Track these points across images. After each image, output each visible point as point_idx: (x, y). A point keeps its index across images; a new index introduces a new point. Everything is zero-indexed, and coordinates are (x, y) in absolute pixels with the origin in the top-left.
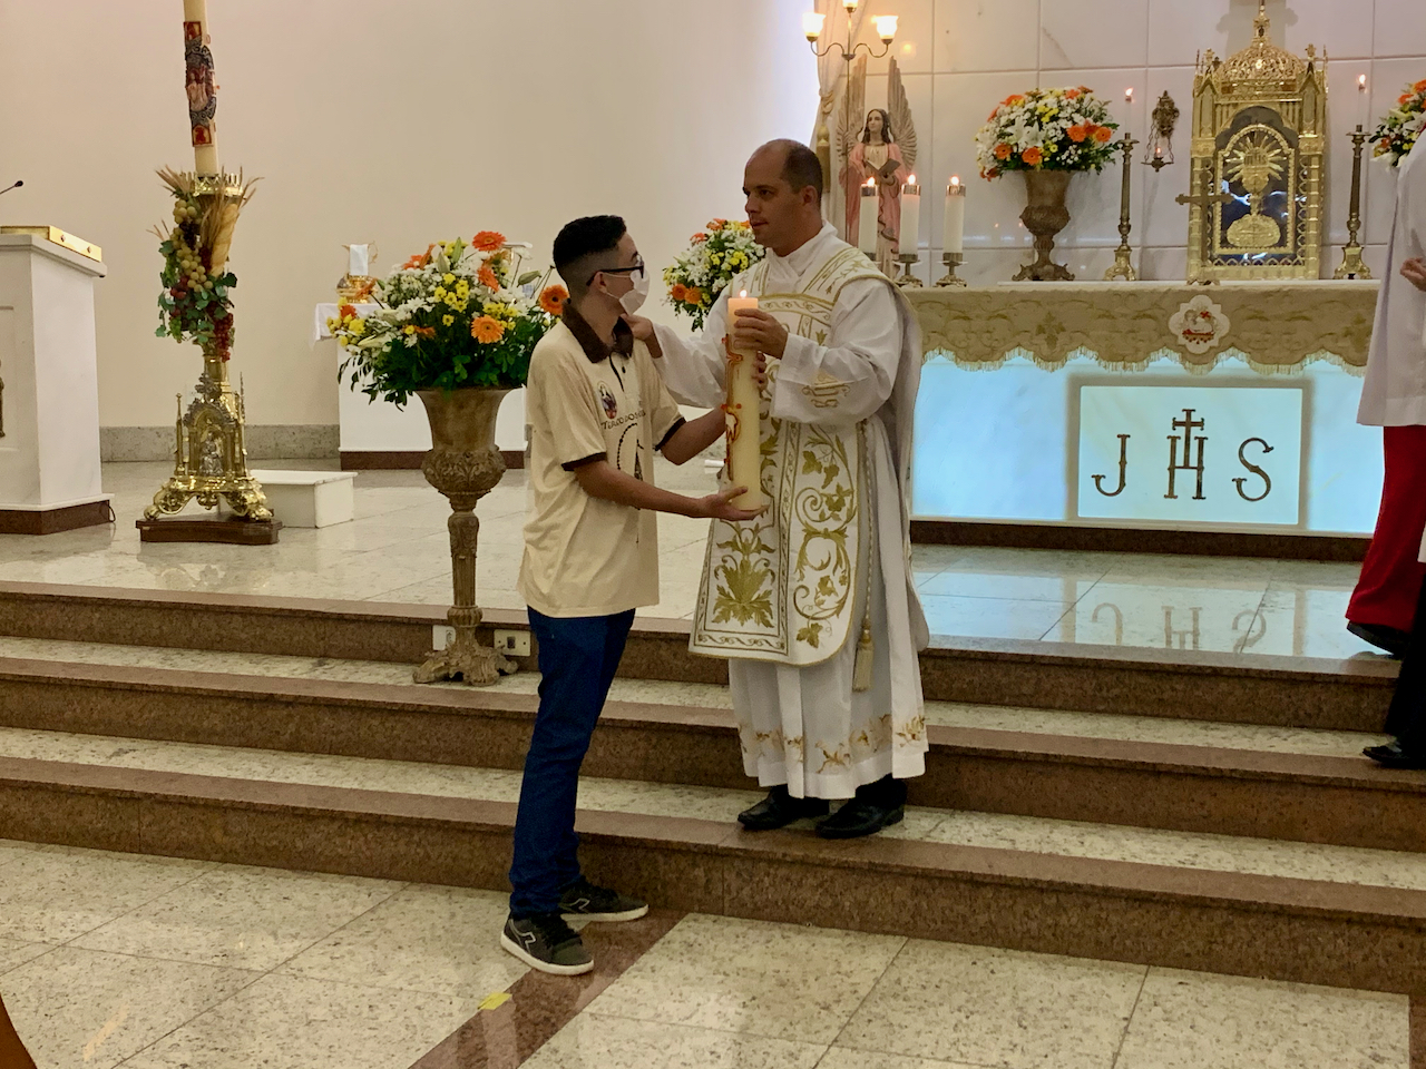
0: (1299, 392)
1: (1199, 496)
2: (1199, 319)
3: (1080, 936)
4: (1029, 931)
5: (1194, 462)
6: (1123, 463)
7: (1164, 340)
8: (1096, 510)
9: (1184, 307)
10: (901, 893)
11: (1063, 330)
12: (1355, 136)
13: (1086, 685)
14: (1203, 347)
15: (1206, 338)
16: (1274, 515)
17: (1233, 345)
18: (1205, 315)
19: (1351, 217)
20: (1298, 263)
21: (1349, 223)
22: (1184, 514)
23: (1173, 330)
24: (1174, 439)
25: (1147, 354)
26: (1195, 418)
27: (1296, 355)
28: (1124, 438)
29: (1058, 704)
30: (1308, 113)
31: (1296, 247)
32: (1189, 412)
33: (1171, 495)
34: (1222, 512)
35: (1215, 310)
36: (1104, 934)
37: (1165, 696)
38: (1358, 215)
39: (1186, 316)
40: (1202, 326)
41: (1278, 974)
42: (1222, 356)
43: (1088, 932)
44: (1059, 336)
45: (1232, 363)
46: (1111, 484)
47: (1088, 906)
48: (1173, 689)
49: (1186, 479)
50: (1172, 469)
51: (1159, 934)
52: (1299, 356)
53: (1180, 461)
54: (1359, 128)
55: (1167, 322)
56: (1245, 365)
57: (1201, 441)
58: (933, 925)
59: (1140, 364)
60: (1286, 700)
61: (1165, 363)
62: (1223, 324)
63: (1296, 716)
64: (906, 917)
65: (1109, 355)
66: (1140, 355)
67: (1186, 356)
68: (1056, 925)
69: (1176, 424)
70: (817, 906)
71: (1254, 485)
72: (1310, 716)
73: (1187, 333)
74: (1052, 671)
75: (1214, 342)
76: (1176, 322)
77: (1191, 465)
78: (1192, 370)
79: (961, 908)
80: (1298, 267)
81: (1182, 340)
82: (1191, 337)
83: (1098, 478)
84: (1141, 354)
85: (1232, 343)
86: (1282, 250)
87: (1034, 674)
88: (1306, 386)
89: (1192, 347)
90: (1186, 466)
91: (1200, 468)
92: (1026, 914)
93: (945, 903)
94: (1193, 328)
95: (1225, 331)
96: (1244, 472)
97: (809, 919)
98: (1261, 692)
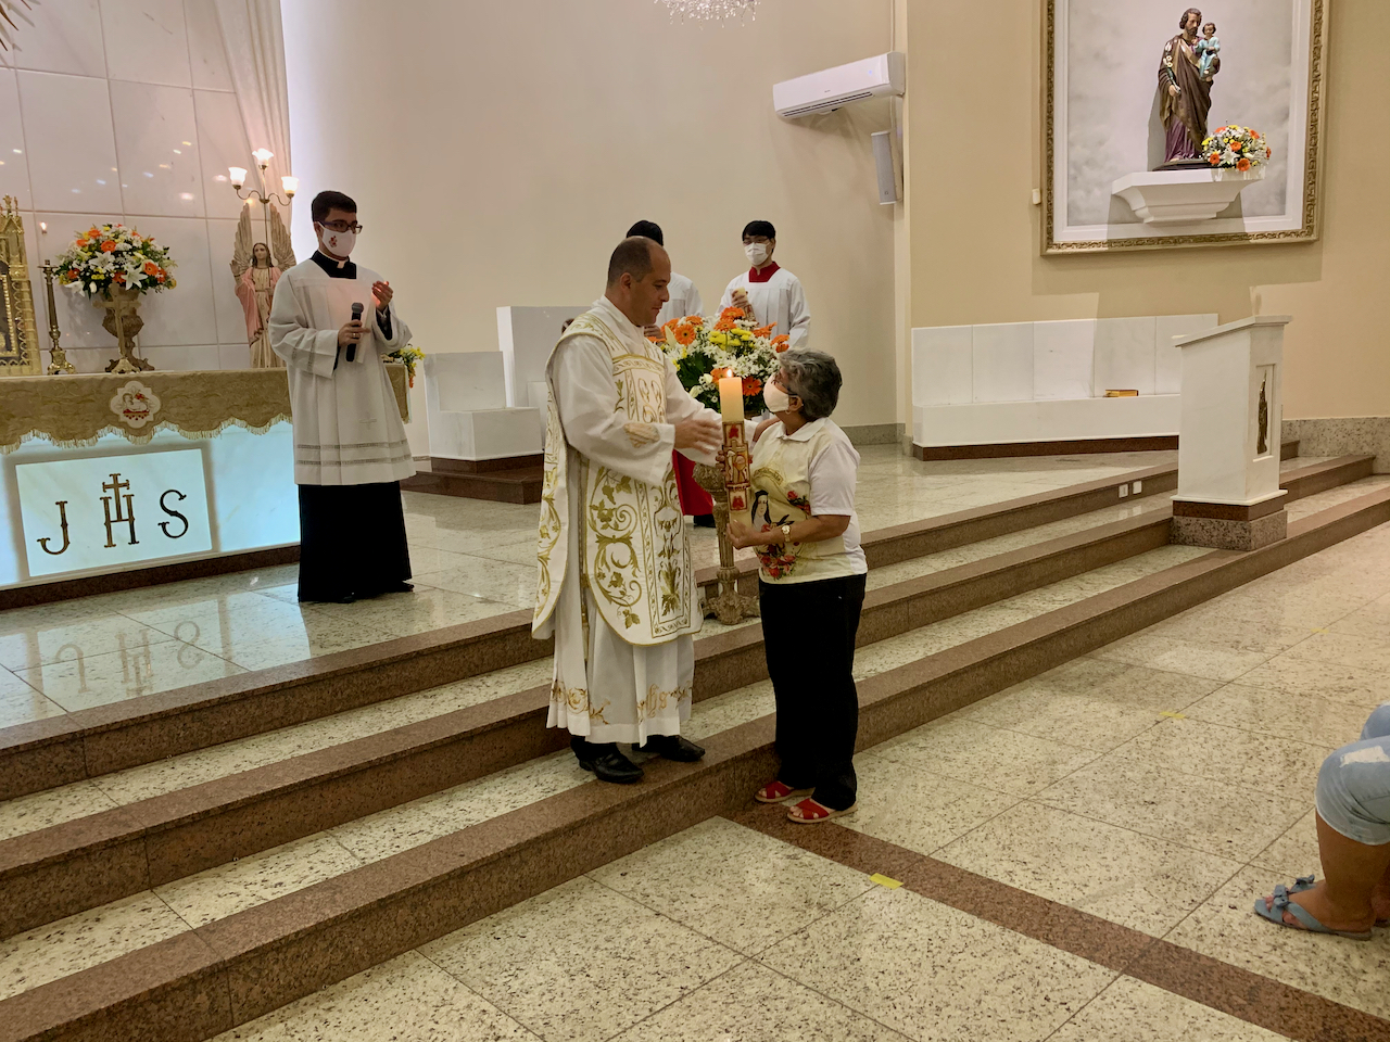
0: (198, 452)
1: (133, 541)
2: (135, 400)
3: (536, 879)
4: (503, 893)
5: (125, 515)
6: (64, 525)
7: (109, 419)
8: (45, 568)
9: (121, 391)
10: (403, 913)
11: (13, 417)
12: (45, 268)
13: (325, 694)
14: (141, 423)
15: (142, 415)
16: (195, 545)
17: (164, 419)
18: (140, 397)
19: (52, 328)
20: (23, 363)
21: (51, 333)
22: (124, 557)
23: (115, 411)
24: (106, 500)
25: (94, 433)
26: (121, 480)
27: (213, 424)
28: (62, 504)
29: (304, 718)
30: (13, 248)
31: (20, 351)
32: (115, 477)
33: (110, 544)
34: (155, 550)
35: (147, 392)
36: (553, 867)
37: (384, 683)
38: (57, 328)
39: (124, 399)
40: (138, 405)
41: (654, 838)
42: (157, 428)
43: (542, 872)
44: (9, 423)
45: (166, 432)
46: (56, 544)
47: (540, 851)
48: (389, 676)
49: (121, 530)
50: (108, 523)
51: (586, 849)
52: (216, 423)
53: (113, 516)
54: (48, 262)
55: (108, 404)
56: (176, 433)
57: (129, 498)
58: (431, 928)
59: (90, 440)
60: (462, 660)
61: (111, 437)
62: (155, 403)
63: (470, 669)
64: (409, 933)
65: (62, 434)
66: (89, 433)
67: (128, 430)
68: (521, 878)
69: (105, 487)
70: (329, 967)
71: (175, 525)
72: (477, 666)
73: (127, 412)
74: (297, 691)
75: (150, 418)
76: (116, 404)
77: (123, 518)
78: (135, 442)
79: (453, 901)
80: (24, 366)
81: (123, 418)
82: (130, 415)
83: (43, 542)
84: (90, 431)
85: (162, 417)
86: (9, 354)
87: (283, 698)
88: (205, 448)
89: (132, 423)
90: (120, 518)
91: (131, 520)
92: (500, 880)
93: (437, 904)
94: (131, 408)
95: (158, 408)
96: (166, 517)
97: (323, 982)
98: (446, 659)
